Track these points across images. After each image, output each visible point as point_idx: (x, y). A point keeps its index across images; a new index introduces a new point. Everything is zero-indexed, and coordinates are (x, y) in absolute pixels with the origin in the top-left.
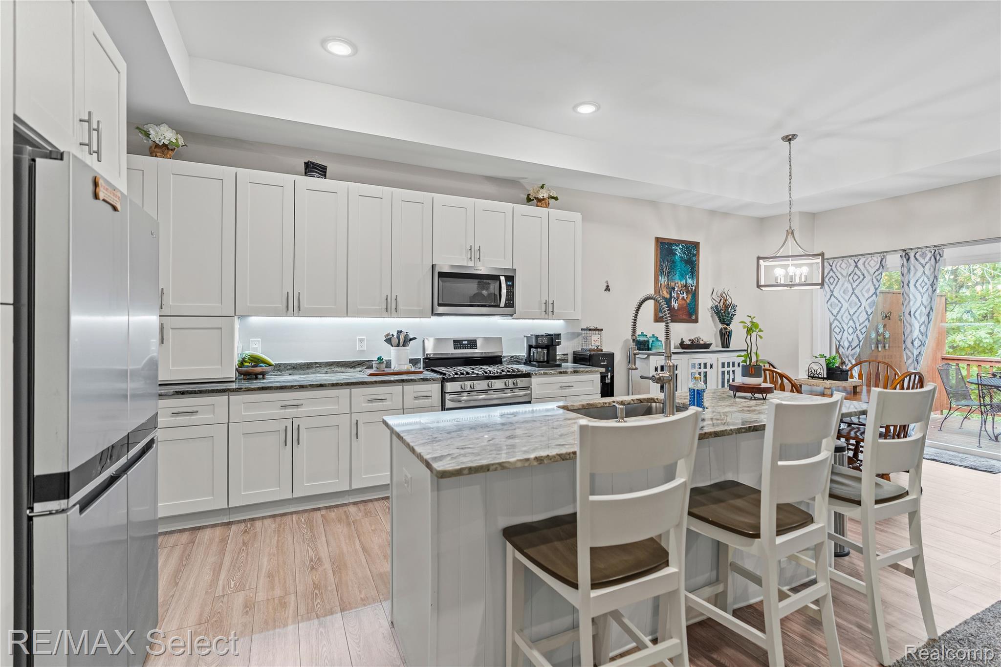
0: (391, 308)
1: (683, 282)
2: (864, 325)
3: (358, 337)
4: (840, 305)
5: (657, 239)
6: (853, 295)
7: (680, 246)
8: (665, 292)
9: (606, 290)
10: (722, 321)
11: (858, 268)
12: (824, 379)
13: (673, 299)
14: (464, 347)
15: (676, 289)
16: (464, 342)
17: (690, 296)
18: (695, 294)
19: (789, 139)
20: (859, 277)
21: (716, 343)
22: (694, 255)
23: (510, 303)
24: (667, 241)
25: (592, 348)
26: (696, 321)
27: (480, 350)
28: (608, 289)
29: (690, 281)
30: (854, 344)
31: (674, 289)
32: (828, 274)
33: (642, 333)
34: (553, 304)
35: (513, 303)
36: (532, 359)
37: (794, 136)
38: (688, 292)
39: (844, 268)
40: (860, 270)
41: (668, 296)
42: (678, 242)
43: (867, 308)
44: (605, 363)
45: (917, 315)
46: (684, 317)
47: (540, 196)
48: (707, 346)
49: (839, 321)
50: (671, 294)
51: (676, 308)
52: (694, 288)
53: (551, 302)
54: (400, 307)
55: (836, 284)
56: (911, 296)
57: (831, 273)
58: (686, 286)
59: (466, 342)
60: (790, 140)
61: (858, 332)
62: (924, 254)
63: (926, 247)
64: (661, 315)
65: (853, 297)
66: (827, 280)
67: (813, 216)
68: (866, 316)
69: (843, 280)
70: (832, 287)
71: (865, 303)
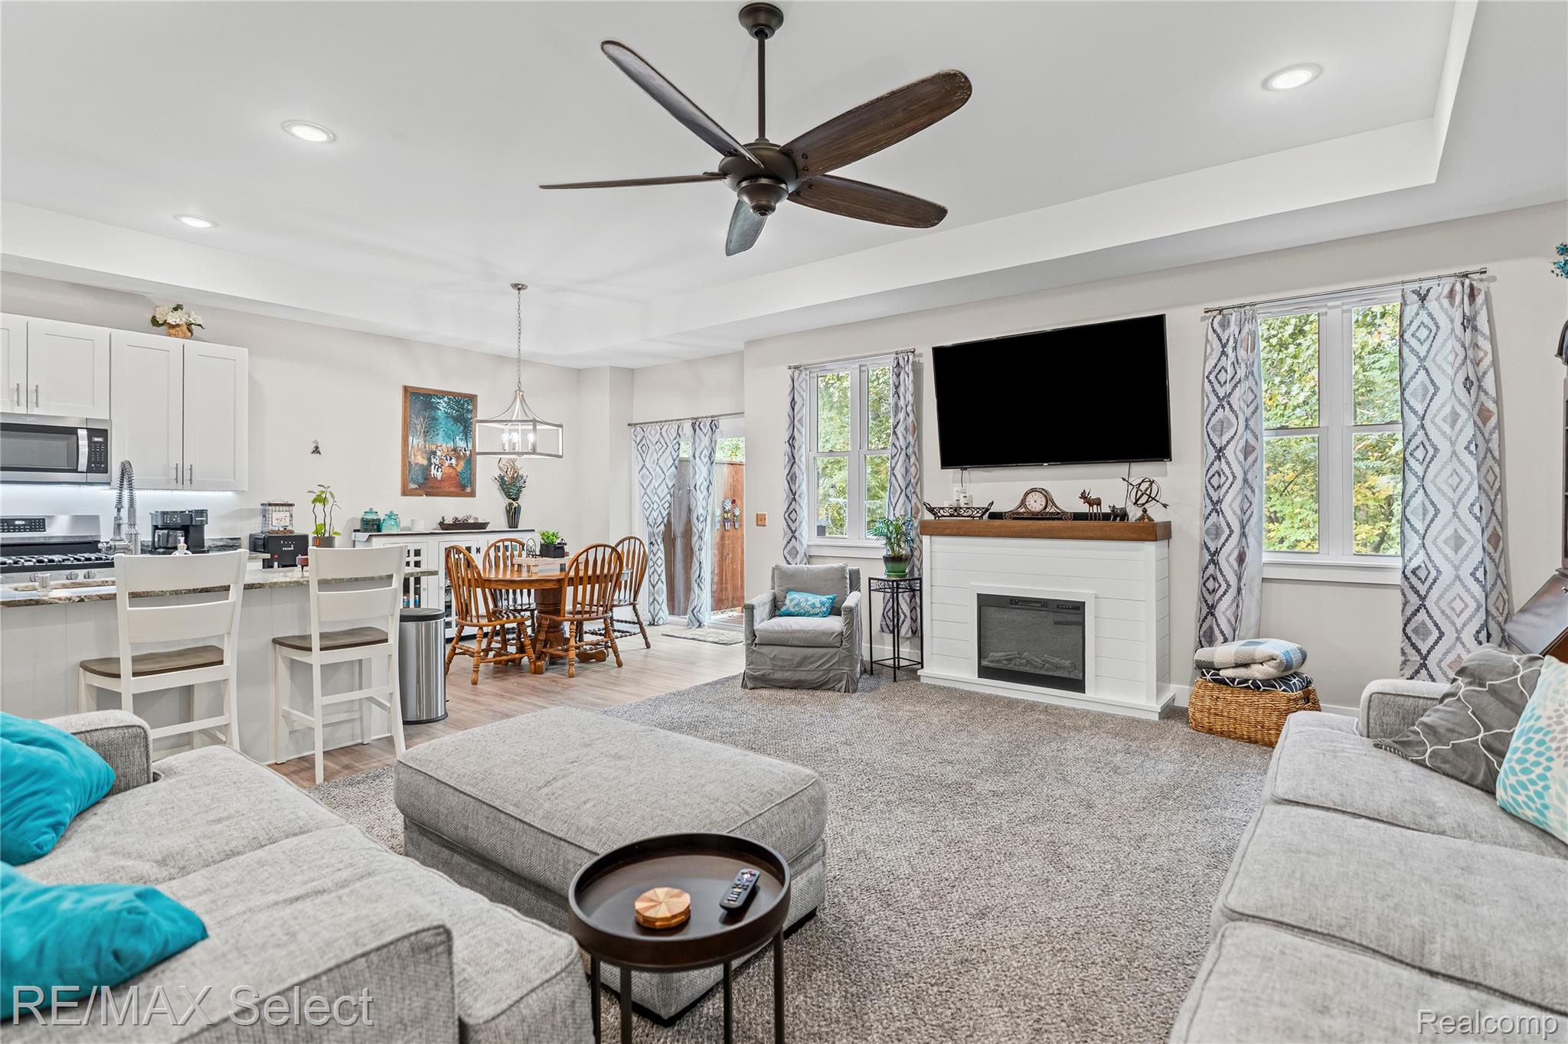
1: (451, 445)
2: (665, 500)
5: (406, 388)
6: (658, 466)
7: (446, 399)
8: (419, 457)
9: (313, 452)
10: (509, 496)
11: (662, 436)
13: (433, 466)
14: (21, 529)
15: (439, 453)
16: (18, 523)
17: (462, 463)
18: (470, 461)
19: (519, 287)
20: (663, 446)
21: (499, 521)
22: (468, 411)
23: (98, 465)
24: (422, 392)
25: (274, 528)
26: (472, 494)
27: (53, 534)
28: (316, 450)
29: (461, 444)
30: (659, 522)
31: (434, 453)
32: (641, 441)
33: (371, 509)
34: (191, 472)
35: (107, 467)
36: (156, 545)
37: (522, 287)
38: (458, 458)
39: (653, 435)
40: (664, 438)
41: (425, 462)
42: (442, 394)
43: (668, 482)
44: (292, 548)
45: (702, 488)
46: (452, 489)
47: (171, 321)
48: (483, 526)
49: (648, 495)
50: (429, 460)
51: (439, 478)
52: (468, 453)
55: (647, 453)
56: (697, 468)
57: (644, 441)
58: (455, 450)
59: (23, 523)
60: (519, 289)
61: (662, 511)
62: (705, 425)
63: (707, 417)
64: (413, 486)
65: (658, 469)
66: (639, 448)
67: (631, 372)
68: (667, 490)
69: (652, 448)
70: (644, 456)
71: (667, 474)
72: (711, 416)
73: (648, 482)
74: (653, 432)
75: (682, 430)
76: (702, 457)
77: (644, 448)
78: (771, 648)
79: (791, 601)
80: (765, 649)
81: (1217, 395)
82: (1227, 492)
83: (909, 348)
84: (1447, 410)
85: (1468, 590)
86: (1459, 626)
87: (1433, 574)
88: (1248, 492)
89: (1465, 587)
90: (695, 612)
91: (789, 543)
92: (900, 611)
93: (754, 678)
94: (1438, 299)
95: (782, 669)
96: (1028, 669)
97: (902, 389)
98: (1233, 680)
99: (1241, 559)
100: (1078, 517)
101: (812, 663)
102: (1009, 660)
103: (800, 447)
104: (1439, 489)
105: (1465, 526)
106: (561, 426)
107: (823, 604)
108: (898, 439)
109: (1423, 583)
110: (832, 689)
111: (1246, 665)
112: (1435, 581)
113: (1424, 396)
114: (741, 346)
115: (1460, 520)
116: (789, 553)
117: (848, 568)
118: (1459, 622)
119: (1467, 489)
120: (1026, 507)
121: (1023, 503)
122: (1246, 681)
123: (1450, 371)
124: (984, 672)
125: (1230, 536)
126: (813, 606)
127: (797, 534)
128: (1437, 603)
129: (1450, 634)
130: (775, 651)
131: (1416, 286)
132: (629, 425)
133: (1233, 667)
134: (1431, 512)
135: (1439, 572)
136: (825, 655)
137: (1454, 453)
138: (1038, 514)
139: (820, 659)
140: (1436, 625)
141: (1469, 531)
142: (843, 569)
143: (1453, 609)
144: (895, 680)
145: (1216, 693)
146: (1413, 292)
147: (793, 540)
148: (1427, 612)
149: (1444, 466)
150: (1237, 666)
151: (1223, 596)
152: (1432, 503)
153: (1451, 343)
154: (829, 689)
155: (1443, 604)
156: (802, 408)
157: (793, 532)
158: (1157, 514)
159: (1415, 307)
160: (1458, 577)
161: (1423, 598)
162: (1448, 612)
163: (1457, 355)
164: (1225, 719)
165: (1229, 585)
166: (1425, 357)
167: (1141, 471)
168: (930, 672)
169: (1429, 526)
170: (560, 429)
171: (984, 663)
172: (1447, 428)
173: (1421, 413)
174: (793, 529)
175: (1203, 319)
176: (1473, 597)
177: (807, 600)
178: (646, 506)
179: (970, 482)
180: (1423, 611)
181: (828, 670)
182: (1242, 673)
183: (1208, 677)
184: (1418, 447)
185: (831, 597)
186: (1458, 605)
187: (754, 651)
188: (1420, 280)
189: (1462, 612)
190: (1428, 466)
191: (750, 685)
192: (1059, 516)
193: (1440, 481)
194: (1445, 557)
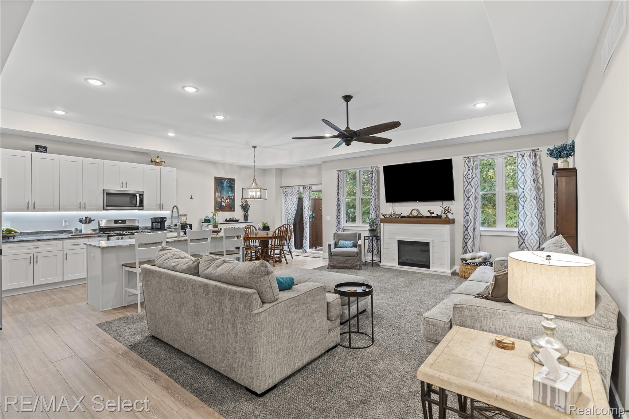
0: (82, 207)
1: (228, 195)
2: (294, 212)
3: (64, 220)
4: (288, 204)
5: (215, 178)
7: (226, 181)
8: (219, 199)
9: (191, 199)
10: (245, 211)
11: (292, 191)
12: (261, 230)
13: (223, 202)
14: (120, 223)
15: (224, 198)
16: (120, 221)
17: (231, 201)
18: (233, 200)
19: (254, 147)
20: (293, 194)
21: (242, 219)
22: (233, 184)
23: (142, 204)
24: (220, 178)
25: (183, 222)
26: (234, 211)
27: (128, 224)
28: (191, 198)
29: (231, 195)
30: (292, 219)
31: (223, 198)
33: (207, 216)
34: (162, 205)
36: (153, 227)
37: (256, 147)
38: (230, 199)
41: (221, 201)
42: (225, 179)
43: (295, 206)
45: (306, 208)
46: (228, 209)
47: (157, 161)
48: (238, 221)
49: (288, 210)
50: (222, 200)
51: (225, 206)
52: (233, 197)
53: (161, 204)
54: (87, 207)
56: (305, 202)
57: (286, 192)
58: (229, 196)
59: (121, 221)
60: (254, 148)
61: (293, 215)
62: (307, 188)
63: (308, 185)
64: (217, 208)
65: (291, 201)
66: (285, 195)
67: (281, 170)
68: (294, 209)
69: (289, 195)
70: (286, 197)
71: (294, 203)
72: (310, 185)
73: (287, 206)
74: (289, 190)
75: (299, 189)
76: (306, 198)
77: (286, 195)
78: (336, 257)
79: (341, 243)
80: (335, 257)
81: (467, 182)
82: (470, 210)
83: (376, 165)
84: (529, 187)
85: (535, 237)
86: (533, 247)
87: (526, 233)
88: (476, 210)
89: (534, 236)
90: (304, 248)
91: (337, 225)
92: (373, 246)
93: (331, 266)
94: (526, 156)
95: (340, 263)
96: (413, 262)
97: (373, 178)
98: (471, 263)
99: (474, 229)
100: (427, 217)
101: (349, 261)
102: (407, 260)
103: (341, 196)
104: (527, 210)
106: (266, 190)
107: (351, 244)
108: (372, 193)
109: (524, 235)
110: (355, 269)
111: (474, 259)
113: (524, 183)
114: (321, 163)
115: (533, 218)
116: (338, 229)
118: (533, 246)
119: (534, 210)
120: (412, 214)
121: (411, 213)
122: (474, 263)
123: (530, 177)
124: (400, 264)
125: (471, 223)
126: (348, 245)
127: (340, 223)
128: (527, 241)
129: (531, 250)
130: (338, 258)
131: (521, 153)
132: (281, 187)
133: (471, 260)
134: (526, 216)
135: (527, 232)
136: (353, 259)
137: (531, 199)
138: (415, 216)
139: (350, 260)
140: (527, 247)
141: (535, 221)
142: (356, 234)
143: (531, 243)
144: (373, 267)
145: (466, 267)
146: (520, 154)
147: (339, 224)
149: (528, 203)
150: (472, 259)
151: (469, 240)
152: (526, 213)
153: (530, 169)
154: (354, 269)
155: (529, 241)
156: (341, 183)
157: (339, 222)
158: (450, 216)
159: (521, 158)
160: (532, 234)
161: (524, 240)
162: (530, 243)
163: (531, 173)
164: (469, 274)
165: (471, 237)
166: (524, 172)
167: (446, 204)
168: (384, 264)
169: (525, 220)
170: (266, 191)
171: (400, 261)
172: (529, 192)
173: (523, 188)
174: (339, 221)
175: (463, 160)
176: (536, 239)
177: (346, 243)
178: (287, 214)
179: (395, 207)
180: (524, 243)
181: (354, 263)
182: (473, 261)
183: (464, 262)
184: (522, 198)
185: (353, 242)
186: (532, 241)
187: (331, 258)
188: (522, 151)
189: (533, 243)
190: (525, 203)
191: (330, 268)
192: (422, 217)
193: (527, 207)
194: (529, 228)
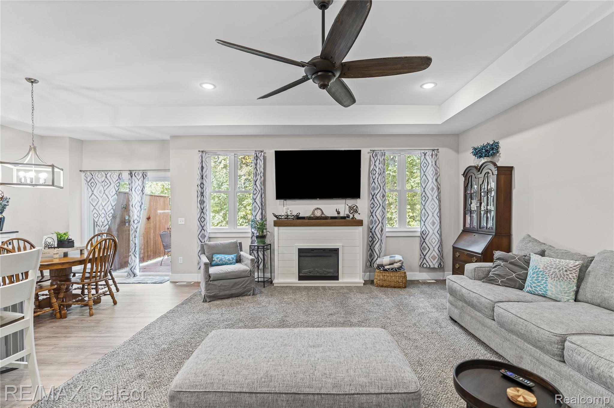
2: (110, 212)
4: (98, 200)
6: (104, 194)
11: (107, 178)
19: (32, 81)
20: (108, 184)
30: (105, 224)
32: (90, 180)
39: (100, 178)
40: (108, 180)
43: (112, 202)
45: (136, 206)
49: (97, 210)
55: (95, 187)
56: (133, 196)
57: (92, 180)
61: (107, 217)
62: (138, 174)
63: (140, 170)
65: (104, 196)
66: (89, 184)
67: (81, 142)
68: (111, 207)
69: (99, 185)
70: (93, 189)
71: (111, 199)
72: (143, 170)
73: (96, 202)
74: (99, 176)
75: (122, 176)
76: (136, 190)
77: (92, 184)
78: (218, 281)
79: (217, 258)
80: (215, 283)
82: (378, 209)
83: (262, 150)
84: (431, 187)
86: (434, 246)
87: (428, 232)
88: (383, 209)
89: (436, 235)
90: (132, 269)
91: (201, 232)
92: (259, 258)
93: (210, 297)
94: (429, 156)
95: (224, 290)
96: (318, 275)
97: (258, 166)
98: (389, 269)
99: (382, 231)
100: (332, 218)
101: (238, 285)
102: (310, 272)
103: (206, 188)
104: (429, 209)
105: (436, 219)
107: (233, 259)
108: (257, 187)
109: (424, 235)
110: (247, 295)
111: (392, 264)
112: (428, 234)
113: (425, 182)
114: (168, 137)
115: (434, 217)
116: (201, 237)
117: (238, 242)
118: (434, 245)
119: (436, 209)
121: (313, 212)
122: (393, 269)
123: (432, 177)
124: (301, 278)
125: (379, 223)
126: (229, 260)
127: (204, 228)
128: (428, 240)
129: (432, 249)
130: (221, 282)
131: (423, 151)
132: (81, 171)
133: (388, 265)
134: (427, 215)
135: (429, 232)
136: (244, 281)
137: (433, 199)
138: (319, 217)
139: (241, 283)
140: (428, 247)
141: (436, 220)
142: (236, 243)
143: (432, 242)
144: (264, 287)
145: (384, 274)
146: (423, 153)
147: (203, 230)
148: (426, 243)
149: (430, 203)
150: (390, 264)
151: (377, 243)
152: (427, 213)
153: (432, 168)
154: (245, 295)
155: (430, 241)
156: (206, 171)
157: (203, 227)
158: (357, 217)
159: (424, 157)
160: (434, 233)
161: (424, 240)
162: (431, 243)
163: (434, 172)
164: (387, 282)
165: (379, 239)
166: (425, 172)
167: (351, 202)
168: (277, 281)
169: (426, 219)
170: (61, 172)
171: (301, 275)
172: (431, 192)
173: (424, 187)
174: (203, 225)
175: (369, 153)
176: (438, 238)
177: (225, 258)
178: (95, 215)
179: (287, 205)
180: (424, 243)
181: (245, 287)
182: (391, 266)
183: (382, 269)
184: (423, 197)
185: (235, 255)
186: (434, 241)
187: (210, 284)
188: (425, 150)
189: (435, 242)
190: (426, 202)
191: (208, 300)
192: (326, 218)
193: (429, 206)
194: (430, 227)
